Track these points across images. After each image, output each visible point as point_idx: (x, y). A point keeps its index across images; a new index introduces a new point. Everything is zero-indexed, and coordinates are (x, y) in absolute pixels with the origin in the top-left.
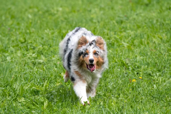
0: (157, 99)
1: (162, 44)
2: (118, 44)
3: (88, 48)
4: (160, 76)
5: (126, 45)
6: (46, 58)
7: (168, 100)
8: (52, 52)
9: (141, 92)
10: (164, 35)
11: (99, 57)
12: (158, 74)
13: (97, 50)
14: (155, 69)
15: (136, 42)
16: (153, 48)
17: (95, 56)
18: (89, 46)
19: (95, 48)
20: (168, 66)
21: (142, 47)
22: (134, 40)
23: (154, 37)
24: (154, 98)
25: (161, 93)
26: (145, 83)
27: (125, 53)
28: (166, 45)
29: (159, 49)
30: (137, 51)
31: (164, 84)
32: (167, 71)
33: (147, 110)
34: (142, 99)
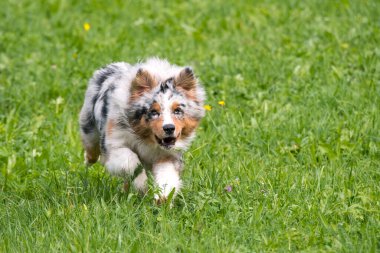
0: (258, 150)
1: (269, 29)
2: (172, 29)
3: (158, 99)
4: (264, 98)
5: (189, 30)
6: (13, 61)
7: (282, 151)
8: (24, 46)
9: (224, 134)
10: (274, 7)
11: (185, 117)
12: (260, 94)
13: (180, 102)
14: (255, 84)
15: (213, 24)
16: (249, 37)
17: (176, 116)
18: (161, 93)
19: (174, 96)
20: (283, 76)
21: (226, 35)
22: (208, 18)
23: (252, 12)
24: (252, 147)
25: (268, 137)
26: (233, 116)
27: (188, 49)
28: (277, 30)
29: (262, 39)
30: (214, 43)
31: (275, 116)
32: (280, 87)
33: (237, 175)
34: (225, 149)
